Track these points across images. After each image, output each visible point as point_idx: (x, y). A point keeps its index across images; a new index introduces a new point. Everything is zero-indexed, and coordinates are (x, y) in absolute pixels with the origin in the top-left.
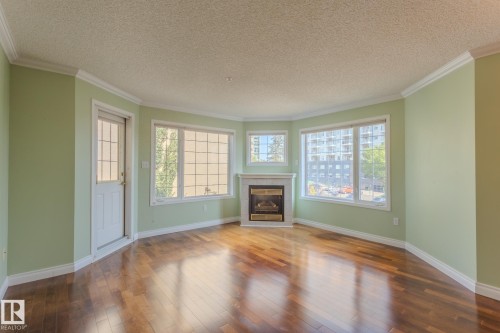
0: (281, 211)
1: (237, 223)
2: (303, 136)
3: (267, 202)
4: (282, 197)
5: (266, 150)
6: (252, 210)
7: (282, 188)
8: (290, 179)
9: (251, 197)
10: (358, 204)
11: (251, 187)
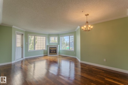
0: (56, 53)
1: (47, 55)
2: (61, 37)
3: (53, 51)
4: (56, 50)
5: (54, 40)
6: (50, 52)
7: (56, 48)
8: (58, 46)
9: (50, 50)
10: (70, 50)
11: (50, 48)
